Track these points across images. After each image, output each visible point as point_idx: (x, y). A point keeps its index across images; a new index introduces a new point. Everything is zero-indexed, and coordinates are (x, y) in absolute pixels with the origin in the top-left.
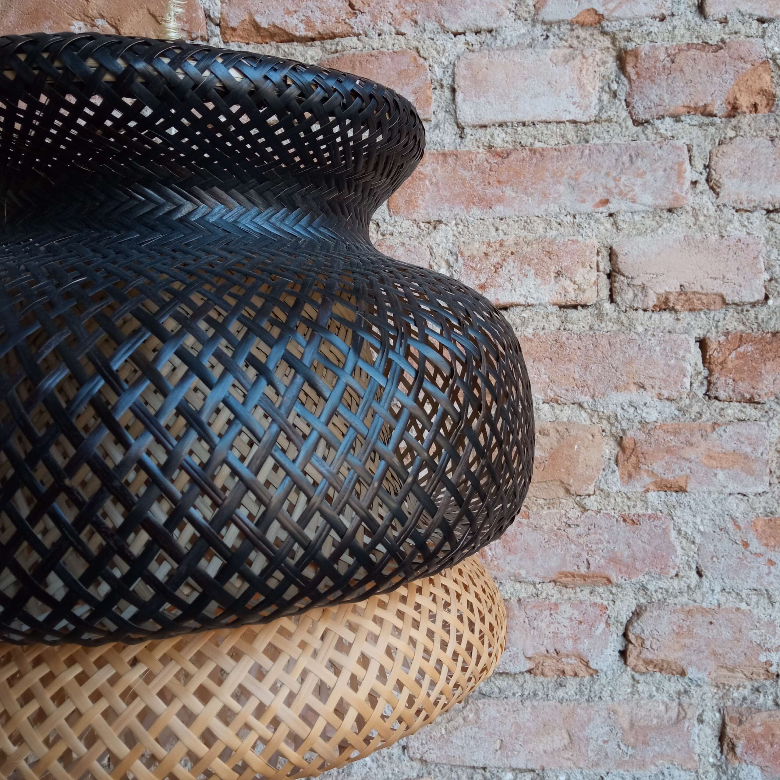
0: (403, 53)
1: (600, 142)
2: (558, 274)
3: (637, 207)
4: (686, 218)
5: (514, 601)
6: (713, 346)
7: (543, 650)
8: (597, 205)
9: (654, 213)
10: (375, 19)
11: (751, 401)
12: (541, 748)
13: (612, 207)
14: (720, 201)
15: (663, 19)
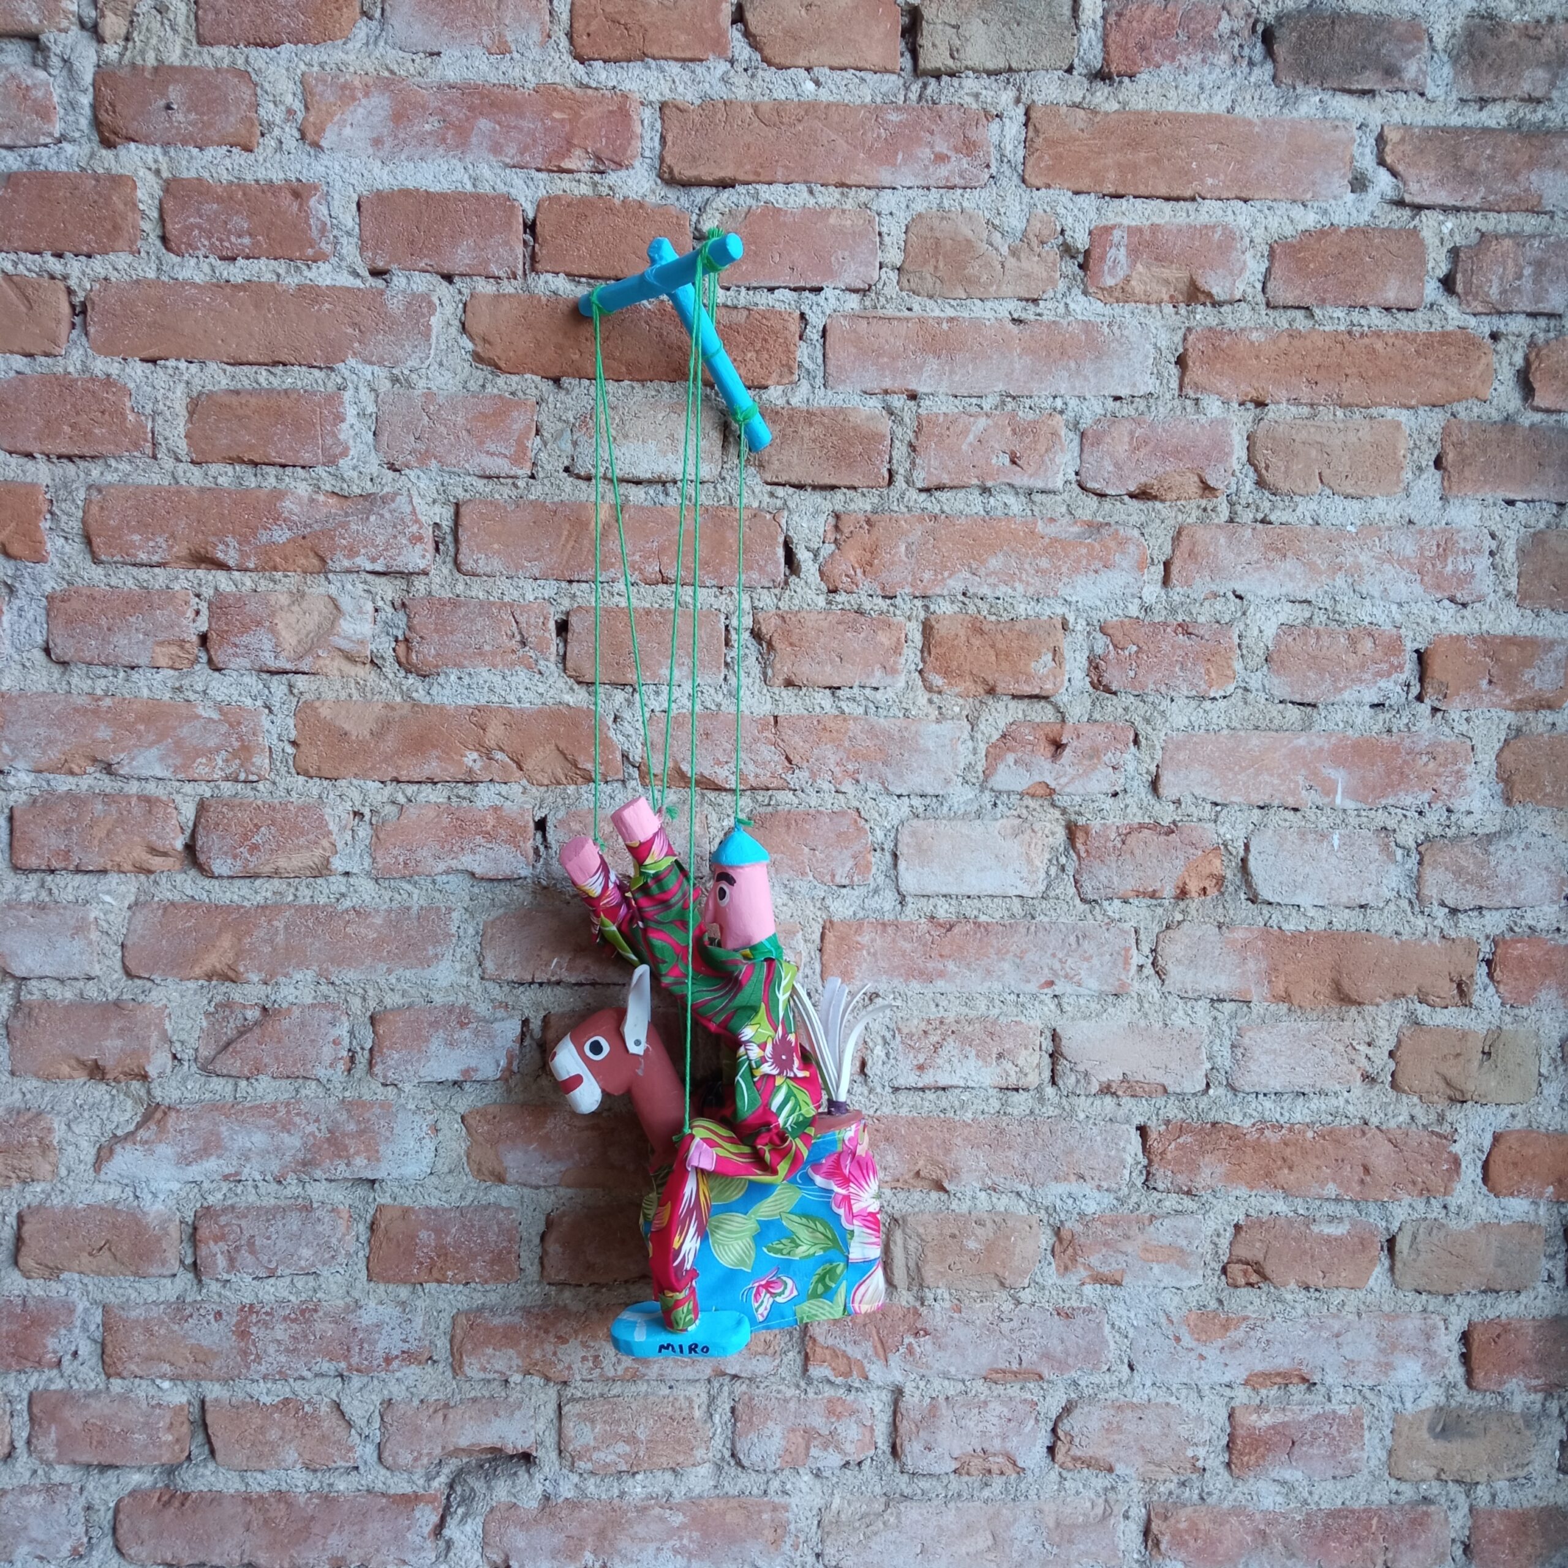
0: (843, 813)
1: (1046, 919)
2: (1000, 1056)
3: (1081, 990)
4: (1131, 1004)
5: (941, 1399)
6: (1153, 1135)
7: (970, 1449)
8: (1042, 987)
9: (1099, 997)
10: (814, 775)
11: (1188, 1193)
12: (964, 1550)
13: (1058, 989)
14: (1165, 989)
15: (1115, 795)
